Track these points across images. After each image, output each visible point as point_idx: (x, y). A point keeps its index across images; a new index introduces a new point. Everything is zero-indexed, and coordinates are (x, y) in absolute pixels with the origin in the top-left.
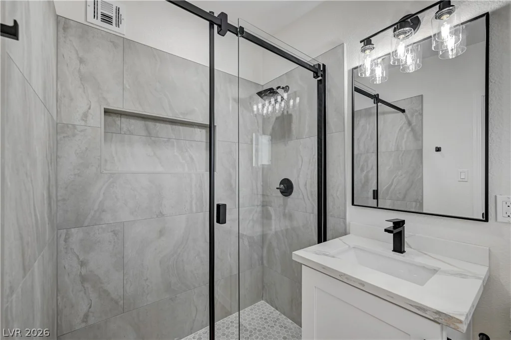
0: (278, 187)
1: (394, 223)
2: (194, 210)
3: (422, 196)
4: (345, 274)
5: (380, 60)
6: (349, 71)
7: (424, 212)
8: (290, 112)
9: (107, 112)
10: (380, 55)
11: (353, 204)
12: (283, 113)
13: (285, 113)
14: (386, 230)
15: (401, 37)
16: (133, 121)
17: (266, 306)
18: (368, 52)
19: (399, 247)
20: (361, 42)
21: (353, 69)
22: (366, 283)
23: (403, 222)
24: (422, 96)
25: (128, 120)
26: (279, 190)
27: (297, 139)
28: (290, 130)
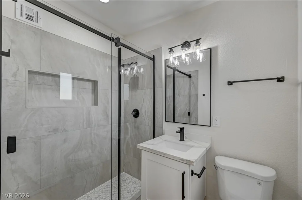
0: (132, 113)
1: (181, 129)
2: (85, 127)
3: (198, 115)
4: (158, 151)
5: (177, 58)
6: (164, 60)
7: (199, 124)
8: (138, 76)
9: (30, 72)
10: (177, 56)
11: (166, 121)
12: (134, 75)
13: (136, 76)
14: (177, 132)
15: (184, 50)
16: (46, 77)
17: (125, 174)
18: (171, 54)
19: (182, 139)
20: (169, 49)
21: (166, 60)
22: (166, 154)
23: (184, 128)
24: (198, 70)
25: (43, 76)
26: (132, 115)
27: (141, 89)
28: (138, 85)
